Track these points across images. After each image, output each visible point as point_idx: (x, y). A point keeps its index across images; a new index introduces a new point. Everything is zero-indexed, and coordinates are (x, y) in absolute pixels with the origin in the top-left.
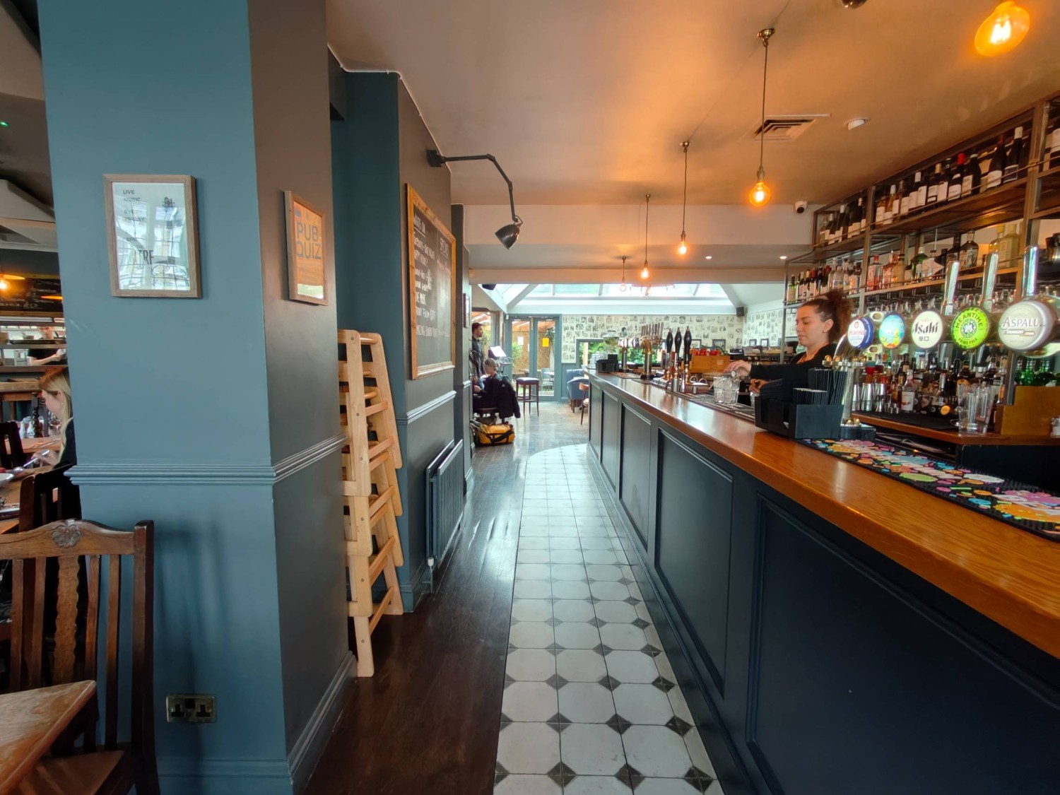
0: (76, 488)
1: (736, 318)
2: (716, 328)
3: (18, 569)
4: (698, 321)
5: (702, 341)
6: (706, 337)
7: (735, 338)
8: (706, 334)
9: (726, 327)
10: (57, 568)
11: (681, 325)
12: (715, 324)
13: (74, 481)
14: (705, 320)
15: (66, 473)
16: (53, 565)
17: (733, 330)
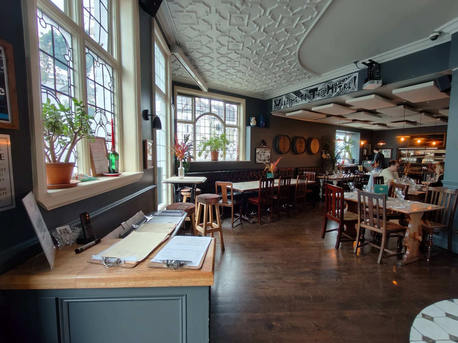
0: (443, 184)
3: (433, 192)
10: (439, 194)
13: (442, 183)
15: (441, 181)
16: (439, 193)
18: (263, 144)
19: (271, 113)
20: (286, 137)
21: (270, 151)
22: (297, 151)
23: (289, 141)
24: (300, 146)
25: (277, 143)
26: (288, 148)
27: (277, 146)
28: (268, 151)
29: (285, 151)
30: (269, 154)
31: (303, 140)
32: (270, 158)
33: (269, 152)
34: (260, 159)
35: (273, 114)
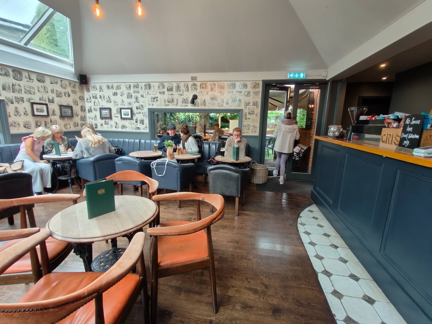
1: (77, 85)
2: (61, 93)
4: (39, 81)
5: (49, 105)
6: (52, 101)
7: (80, 105)
8: (51, 98)
9: (70, 93)
11: (18, 82)
12: (57, 87)
14: (48, 80)
17: (76, 97)
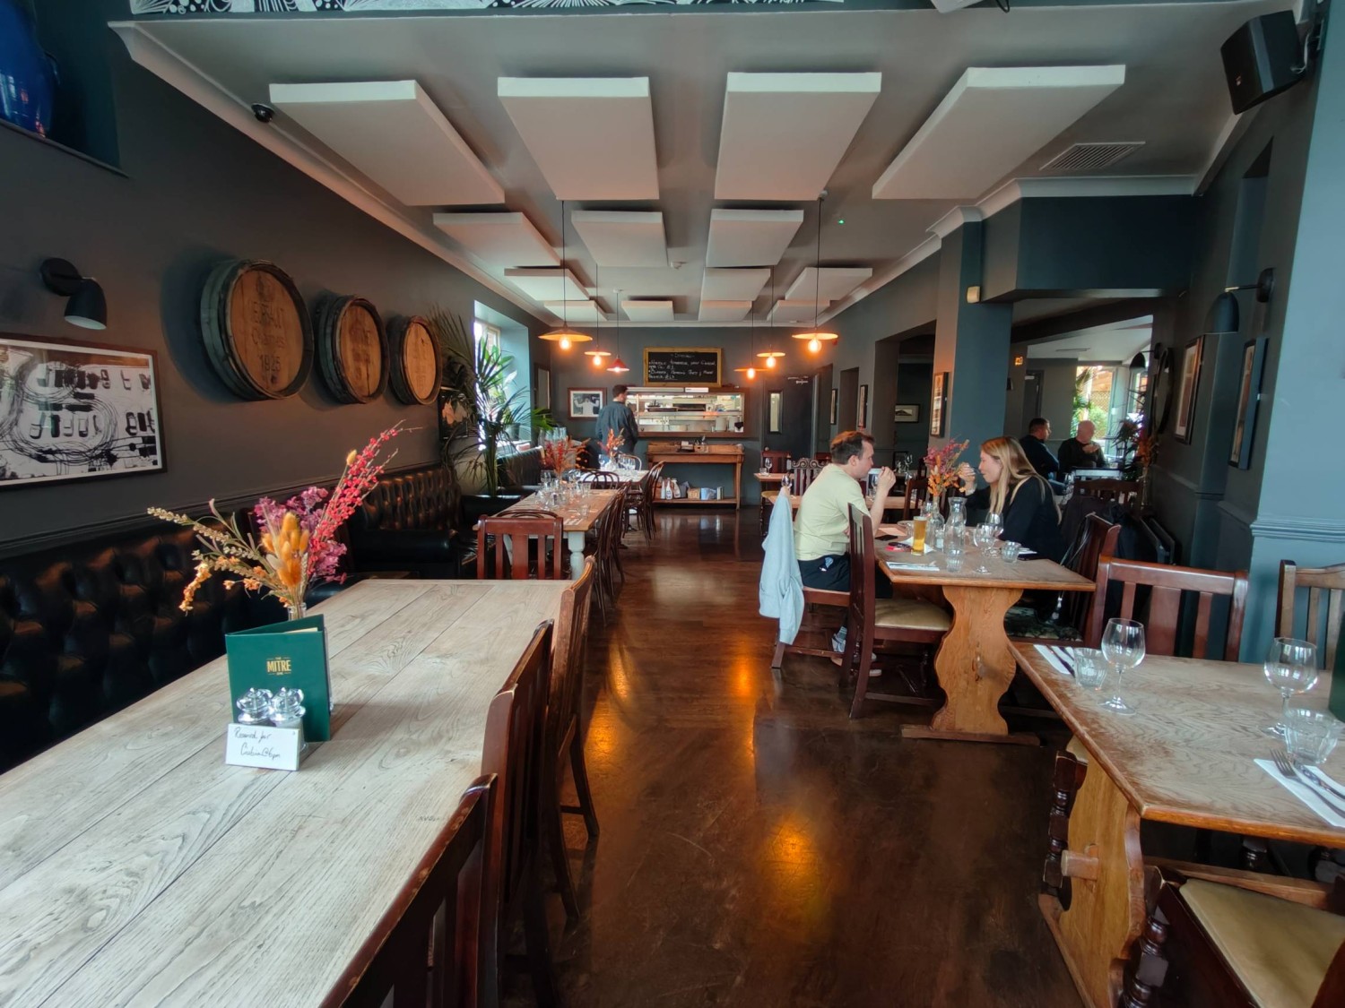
18: (66, 300)
19: (114, 37)
20: (269, 276)
21: (149, 372)
22: (343, 383)
23: (291, 315)
24: (357, 358)
25: (208, 314)
26: (290, 359)
27: (210, 335)
28: (133, 373)
29: (273, 379)
30: (147, 402)
31: (368, 322)
32: (154, 431)
33: (146, 386)
34: (47, 441)
35: (139, 55)
